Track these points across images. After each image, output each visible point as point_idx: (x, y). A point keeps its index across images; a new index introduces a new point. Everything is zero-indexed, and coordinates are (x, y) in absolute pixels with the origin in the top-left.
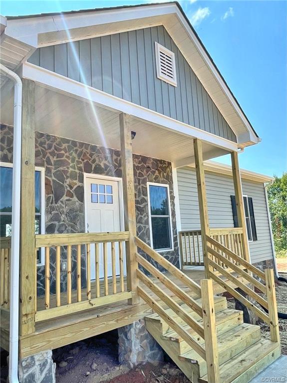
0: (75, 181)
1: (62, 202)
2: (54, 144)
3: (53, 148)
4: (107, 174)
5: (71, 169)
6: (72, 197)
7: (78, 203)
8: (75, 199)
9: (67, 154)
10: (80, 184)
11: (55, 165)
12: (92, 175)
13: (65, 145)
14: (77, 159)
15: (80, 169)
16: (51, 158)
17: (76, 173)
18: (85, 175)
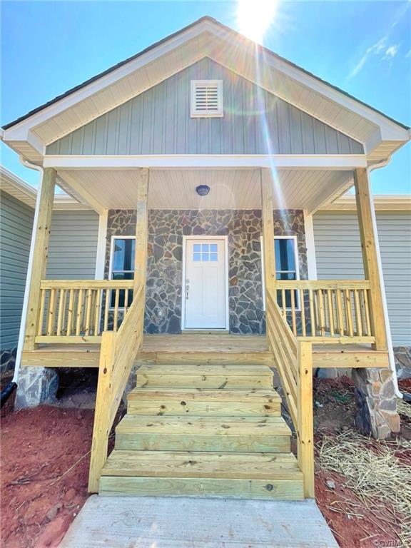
0: (173, 244)
1: (161, 261)
2: (157, 216)
3: (155, 219)
4: (208, 234)
5: (170, 234)
6: (171, 256)
7: (176, 262)
8: (173, 258)
9: (168, 222)
10: (179, 246)
11: (156, 232)
12: (191, 237)
13: (167, 215)
14: (177, 225)
15: (179, 233)
16: (153, 227)
17: (175, 237)
18: (185, 237)
